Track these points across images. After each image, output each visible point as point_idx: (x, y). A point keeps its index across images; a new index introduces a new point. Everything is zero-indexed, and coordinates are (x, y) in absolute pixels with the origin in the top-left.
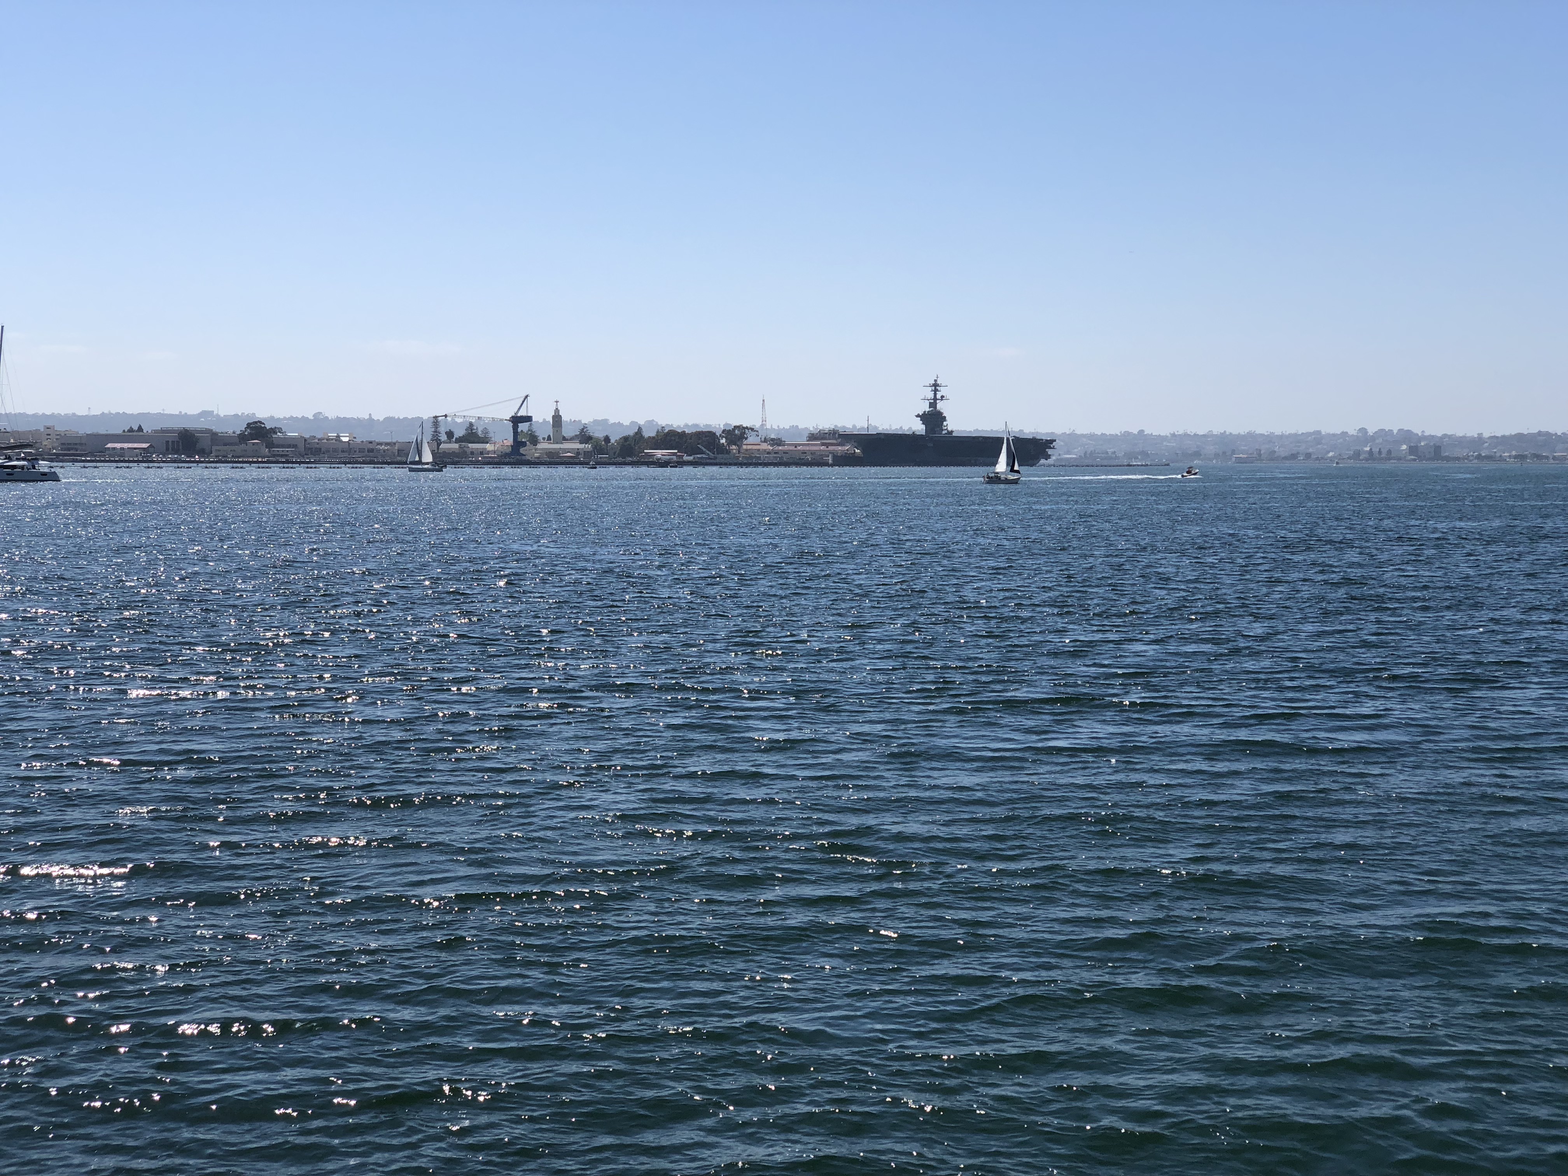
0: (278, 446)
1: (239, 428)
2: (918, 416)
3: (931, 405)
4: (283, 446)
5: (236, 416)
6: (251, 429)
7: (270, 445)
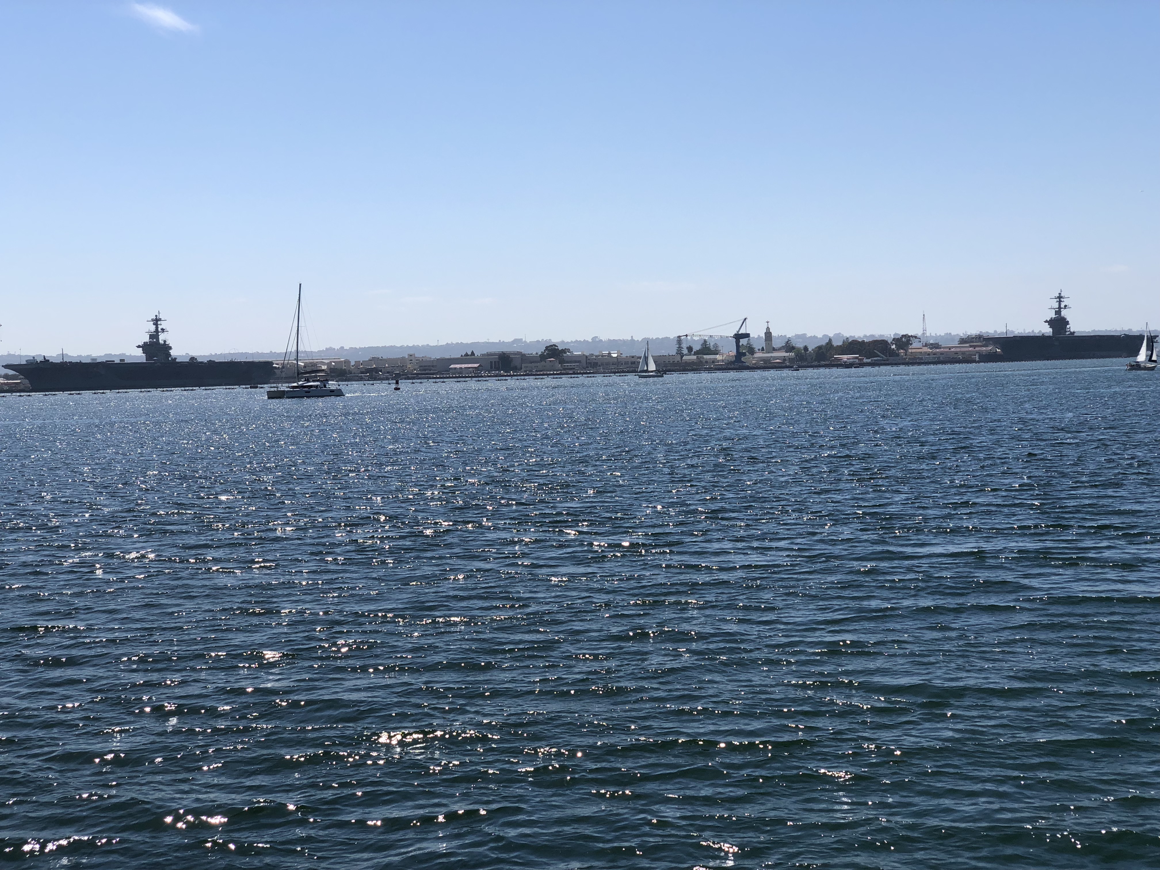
0: (568, 362)
1: (541, 350)
2: (1046, 321)
3: (1056, 313)
4: (571, 362)
5: (538, 341)
6: (549, 350)
7: (562, 361)
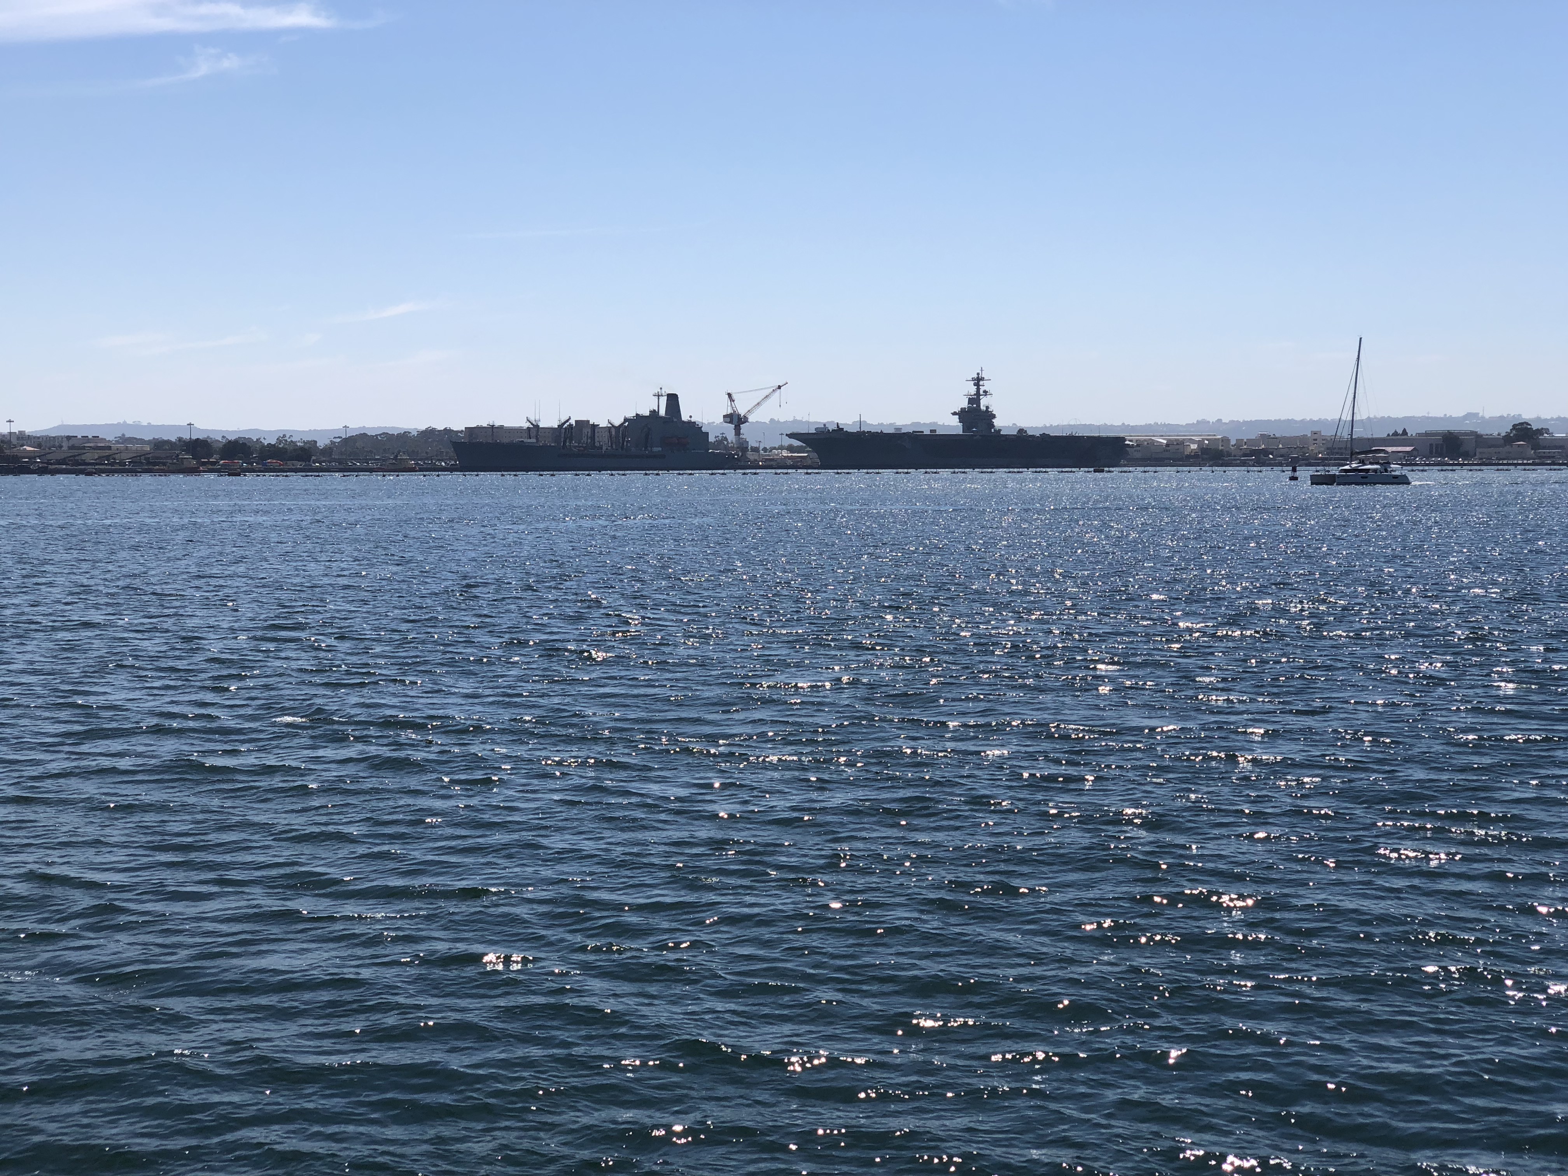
0: (1544, 448)
1: (1505, 429)
4: (1549, 448)
5: (1502, 417)
6: (1517, 430)
7: (1536, 446)
